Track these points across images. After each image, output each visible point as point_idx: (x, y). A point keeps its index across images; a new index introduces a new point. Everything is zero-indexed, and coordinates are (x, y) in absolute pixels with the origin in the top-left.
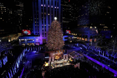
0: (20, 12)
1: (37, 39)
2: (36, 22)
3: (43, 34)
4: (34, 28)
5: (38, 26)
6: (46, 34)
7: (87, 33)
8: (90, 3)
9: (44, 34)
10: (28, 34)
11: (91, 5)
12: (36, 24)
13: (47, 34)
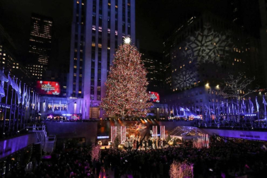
0: (37, 70)
1: (75, 105)
2: (75, 67)
3: (92, 92)
4: (70, 79)
5: (81, 76)
6: (99, 93)
7: (201, 101)
8: (196, 41)
9: (96, 93)
10: (53, 91)
11: (199, 44)
12: (75, 71)
13: (102, 93)
